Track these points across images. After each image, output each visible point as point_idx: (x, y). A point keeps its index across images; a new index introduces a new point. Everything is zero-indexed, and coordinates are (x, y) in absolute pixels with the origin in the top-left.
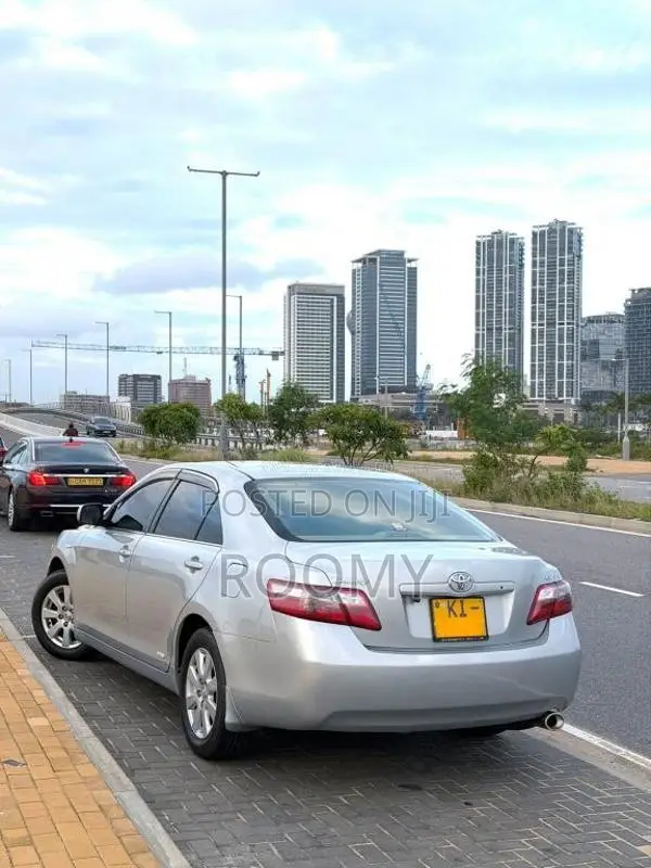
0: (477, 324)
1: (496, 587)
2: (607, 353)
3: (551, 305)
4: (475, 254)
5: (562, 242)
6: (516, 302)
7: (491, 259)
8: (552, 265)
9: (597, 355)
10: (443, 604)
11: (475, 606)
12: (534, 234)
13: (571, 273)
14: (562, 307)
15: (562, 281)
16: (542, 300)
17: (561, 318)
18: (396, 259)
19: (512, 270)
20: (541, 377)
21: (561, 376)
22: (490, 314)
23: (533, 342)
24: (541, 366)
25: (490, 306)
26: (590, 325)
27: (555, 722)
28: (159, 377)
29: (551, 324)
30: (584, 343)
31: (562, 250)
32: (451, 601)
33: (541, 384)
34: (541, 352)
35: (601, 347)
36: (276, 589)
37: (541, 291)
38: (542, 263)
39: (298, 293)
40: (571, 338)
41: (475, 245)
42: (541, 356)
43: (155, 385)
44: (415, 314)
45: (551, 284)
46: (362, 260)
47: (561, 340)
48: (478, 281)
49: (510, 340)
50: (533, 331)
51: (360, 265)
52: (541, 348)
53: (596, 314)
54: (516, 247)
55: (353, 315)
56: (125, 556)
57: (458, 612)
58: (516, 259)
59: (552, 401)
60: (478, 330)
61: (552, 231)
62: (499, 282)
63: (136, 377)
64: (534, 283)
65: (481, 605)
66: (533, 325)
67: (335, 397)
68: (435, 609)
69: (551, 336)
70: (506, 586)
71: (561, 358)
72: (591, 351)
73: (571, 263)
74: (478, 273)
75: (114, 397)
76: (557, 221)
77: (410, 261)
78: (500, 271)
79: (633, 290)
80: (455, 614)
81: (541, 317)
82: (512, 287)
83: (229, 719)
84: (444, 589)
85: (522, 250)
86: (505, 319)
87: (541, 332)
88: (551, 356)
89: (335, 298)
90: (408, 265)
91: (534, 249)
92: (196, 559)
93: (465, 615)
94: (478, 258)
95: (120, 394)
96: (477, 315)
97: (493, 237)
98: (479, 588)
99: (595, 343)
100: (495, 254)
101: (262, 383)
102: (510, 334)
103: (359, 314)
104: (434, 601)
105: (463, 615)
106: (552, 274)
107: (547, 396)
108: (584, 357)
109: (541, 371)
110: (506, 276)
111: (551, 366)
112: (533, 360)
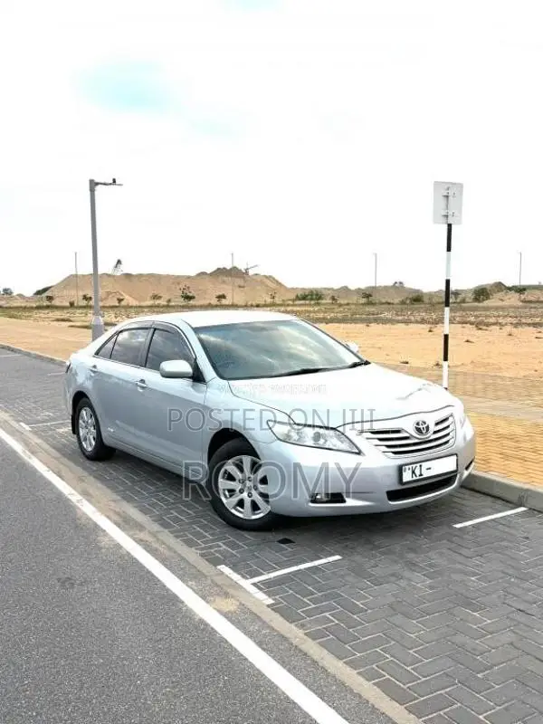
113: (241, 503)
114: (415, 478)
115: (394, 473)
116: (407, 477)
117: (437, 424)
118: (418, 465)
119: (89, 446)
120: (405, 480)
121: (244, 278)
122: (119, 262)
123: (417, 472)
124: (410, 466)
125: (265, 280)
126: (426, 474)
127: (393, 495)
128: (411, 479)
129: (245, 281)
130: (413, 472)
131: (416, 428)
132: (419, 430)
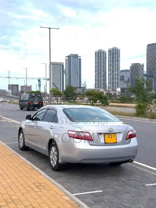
0: (96, 72)
1: (119, 131)
2: (126, 79)
3: (113, 67)
4: (95, 55)
5: (115, 52)
6: (104, 66)
7: (98, 57)
8: (113, 58)
9: (123, 79)
10: (107, 135)
11: (114, 135)
12: (109, 50)
13: (118, 60)
14: (115, 68)
15: (115, 62)
16: (111, 66)
17: (115, 70)
18: (76, 56)
19: (104, 59)
20: (111, 84)
21: (115, 84)
22: (98, 70)
23: (109, 76)
24: (111, 82)
25: (98, 68)
26: (122, 72)
27: (132, 161)
28: (18, 85)
29: (113, 72)
30: (120, 77)
31: (115, 54)
32: (109, 134)
33: (111, 86)
34: (111, 79)
35: (124, 77)
36: (70, 132)
37: (111, 64)
38: (111, 57)
39: (53, 65)
40: (118, 75)
41: (95, 53)
42: (111, 80)
43: (17, 87)
44: (81, 69)
45: (113, 62)
46: (68, 57)
47: (115, 76)
48: (96, 62)
49: (103, 76)
50: (109, 74)
51: (67, 58)
52: (111, 78)
53: (123, 70)
54: (105, 54)
55: (66, 70)
56: (36, 126)
57: (110, 137)
58: (105, 56)
59: (113, 90)
60: (96, 73)
61: (113, 49)
62: (101, 62)
63: (13, 85)
64: (109, 62)
65: (115, 136)
66: (109, 72)
67: (62, 89)
68: (105, 137)
69: (113, 75)
70: (121, 131)
71: (115, 80)
72: (122, 78)
73: (118, 57)
74: (95, 60)
75: (7, 90)
76: (114, 47)
77: (79, 57)
78: (101, 59)
79: (132, 64)
80: (109, 137)
81: (111, 70)
82: (104, 63)
83: (60, 161)
84: (107, 132)
85: (106, 54)
86: (102, 70)
87: (111, 74)
88: (113, 80)
89: (61, 66)
90: (79, 58)
91: (109, 54)
92: (52, 126)
93: (112, 138)
94: (95, 56)
95: (8, 89)
96: (96, 70)
97: (99, 51)
98: (115, 131)
99: (123, 76)
100: (100, 55)
101: (45, 86)
102: (103, 74)
103: (67, 70)
104: (105, 135)
105: (111, 138)
106: (113, 60)
107: (112, 89)
108: (121, 80)
109: (111, 83)
110: (102, 60)
111: (113, 82)
112: (109, 80)
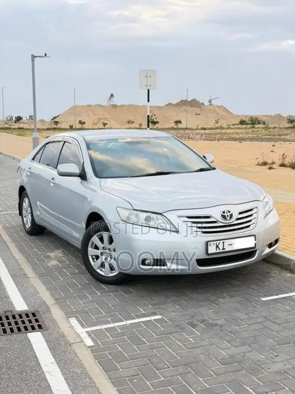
113: (103, 265)
114: (218, 251)
115: (202, 247)
116: (212, 249)
117: (240, 213)
118: (221, 242)
119: (29, 225)
120: (210, 252)
121: (201, 107)
122: (112, 95)
123: (221, 247)
124: (215, 242)
125: (217, 109)
126: (228, 248)
127: (201, 262)
128: (215, 251)
129: (201, 110)
130: (217, 247)
131: (222, 215)
132: (224, 217)
